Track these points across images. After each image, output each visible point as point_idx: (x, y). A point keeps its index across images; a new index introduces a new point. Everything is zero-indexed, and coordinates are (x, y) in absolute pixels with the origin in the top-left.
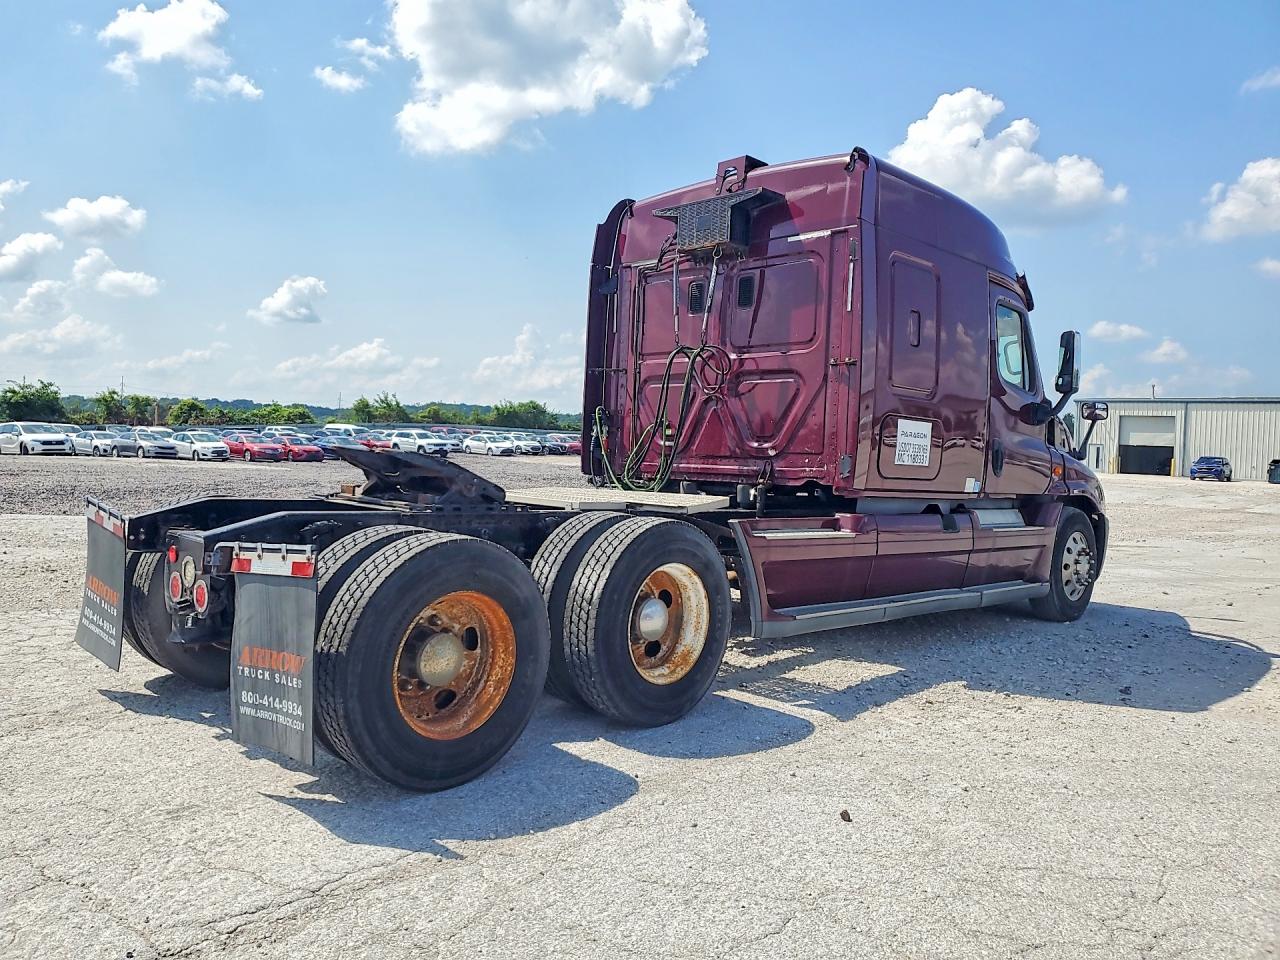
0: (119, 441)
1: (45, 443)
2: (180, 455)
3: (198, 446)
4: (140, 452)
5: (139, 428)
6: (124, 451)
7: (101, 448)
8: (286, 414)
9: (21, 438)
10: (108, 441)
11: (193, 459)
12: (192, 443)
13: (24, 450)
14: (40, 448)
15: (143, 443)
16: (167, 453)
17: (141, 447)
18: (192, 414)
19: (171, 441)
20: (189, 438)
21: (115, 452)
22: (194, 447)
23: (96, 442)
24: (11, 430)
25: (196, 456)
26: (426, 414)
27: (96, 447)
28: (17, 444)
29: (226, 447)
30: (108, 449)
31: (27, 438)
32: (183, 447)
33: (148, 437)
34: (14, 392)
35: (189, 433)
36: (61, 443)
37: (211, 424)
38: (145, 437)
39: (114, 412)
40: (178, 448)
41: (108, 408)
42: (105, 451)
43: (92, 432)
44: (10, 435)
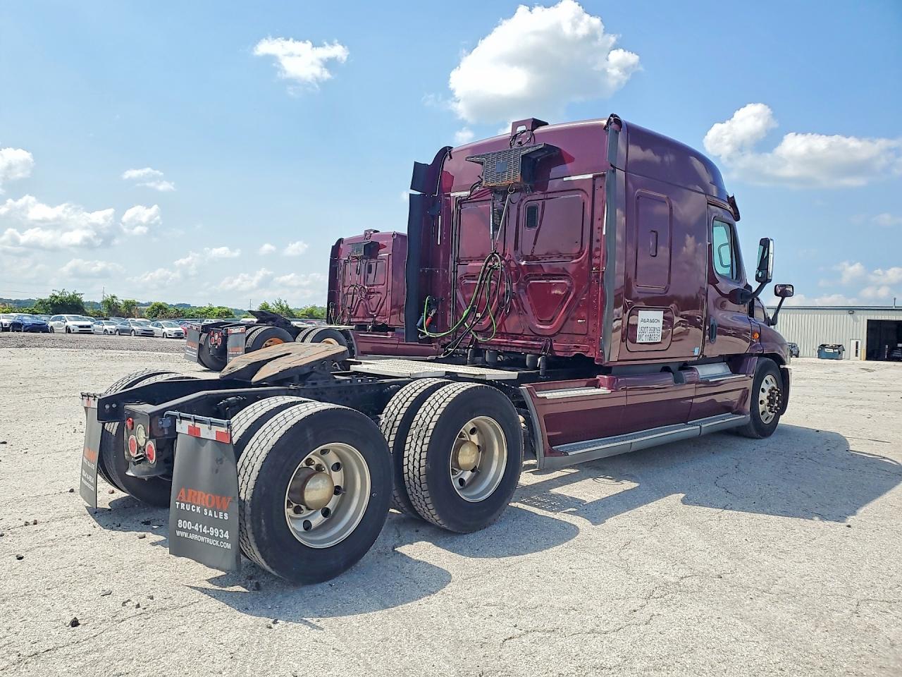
0: (119, 326)
1: (80, 327)
2: (155, 335)
3: (166, 330)
4: (133, 332)
5: (130, 319)
6: (121, 332)
7: (109, 330)
8: (217, 312)
9: (66, 324)
10: (113, 327)
11: (163, 337)
12: (163, 328)
13: (68, 330)
14: (77, 329)
15: (135, 328)
16: (148, 334)
17: (133, 330)
18: (159, 311)
19: (151, 327)
20: (161, 325)
21: (117, 333)
22: (164, 330)
23: (106, 327)
24: (61, 319)
25: (164, 335)
26: (305, 313)
27: (106, 330)
28: (64, 327)
29: (183, 331)
30: (113, 331)
31: (70, 324)
32: (157, 330)
33: (138, 324)
34: (56, 297)
35: (161, 322)
36: (89, 327)
37: (171, 318)
38: (136, 324)
39: (112, 309)
40: (155, 331)
41: (109, 307)
42: (111, 332)
43: (103, 321)
44: (59, 322)
